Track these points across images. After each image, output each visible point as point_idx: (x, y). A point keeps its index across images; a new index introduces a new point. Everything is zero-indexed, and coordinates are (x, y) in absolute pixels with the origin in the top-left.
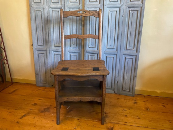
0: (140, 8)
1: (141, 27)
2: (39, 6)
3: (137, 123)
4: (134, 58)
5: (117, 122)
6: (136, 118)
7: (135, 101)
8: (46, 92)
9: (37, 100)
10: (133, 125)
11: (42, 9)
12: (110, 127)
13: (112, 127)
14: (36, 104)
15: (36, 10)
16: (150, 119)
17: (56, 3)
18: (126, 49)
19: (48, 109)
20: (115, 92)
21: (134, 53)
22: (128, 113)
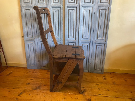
0: (108, 8)
1: (108, 22)
2: (28, 6)
3: (107, 94)
4: (103, 45)
5: (93, 94)
6: (107, 91)
7: (104, 77)
8: (36, 73)
9: (29, 80)
10: (105, 96)
11: (31, 8)
13: (90, 98)
14: (29, 84)
15: (26, 9)
16: (117, 91)
17: (42, 3)
18: (97, 39)
19: (39, 87)
20: (89, 71)
21: (103, 41)
22: (101, 87)
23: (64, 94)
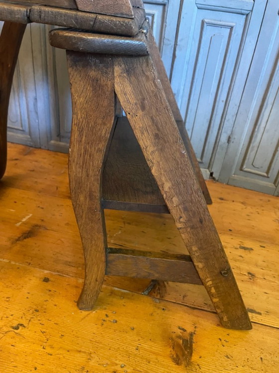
12: (179, 332)
13: (189, 329)
20: (211, 174)
22: (260, 263)
23: (46, 280)
